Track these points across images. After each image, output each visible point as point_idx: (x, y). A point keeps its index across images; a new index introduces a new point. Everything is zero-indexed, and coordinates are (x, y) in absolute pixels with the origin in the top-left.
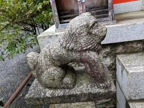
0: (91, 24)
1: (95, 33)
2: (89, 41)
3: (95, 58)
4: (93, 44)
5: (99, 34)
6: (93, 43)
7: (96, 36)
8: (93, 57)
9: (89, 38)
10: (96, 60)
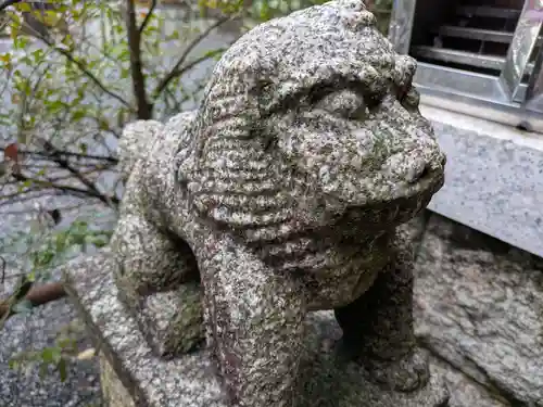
0: (294, 80)
1: (297, 155)
2: (249, 187)
3: (235, 302)
4: (266, 218)
5: (316, 169)
6: (268, 209)
7: (295, 172)
8: (228, 288)
9: (253, 164)
10: (235, 314)
